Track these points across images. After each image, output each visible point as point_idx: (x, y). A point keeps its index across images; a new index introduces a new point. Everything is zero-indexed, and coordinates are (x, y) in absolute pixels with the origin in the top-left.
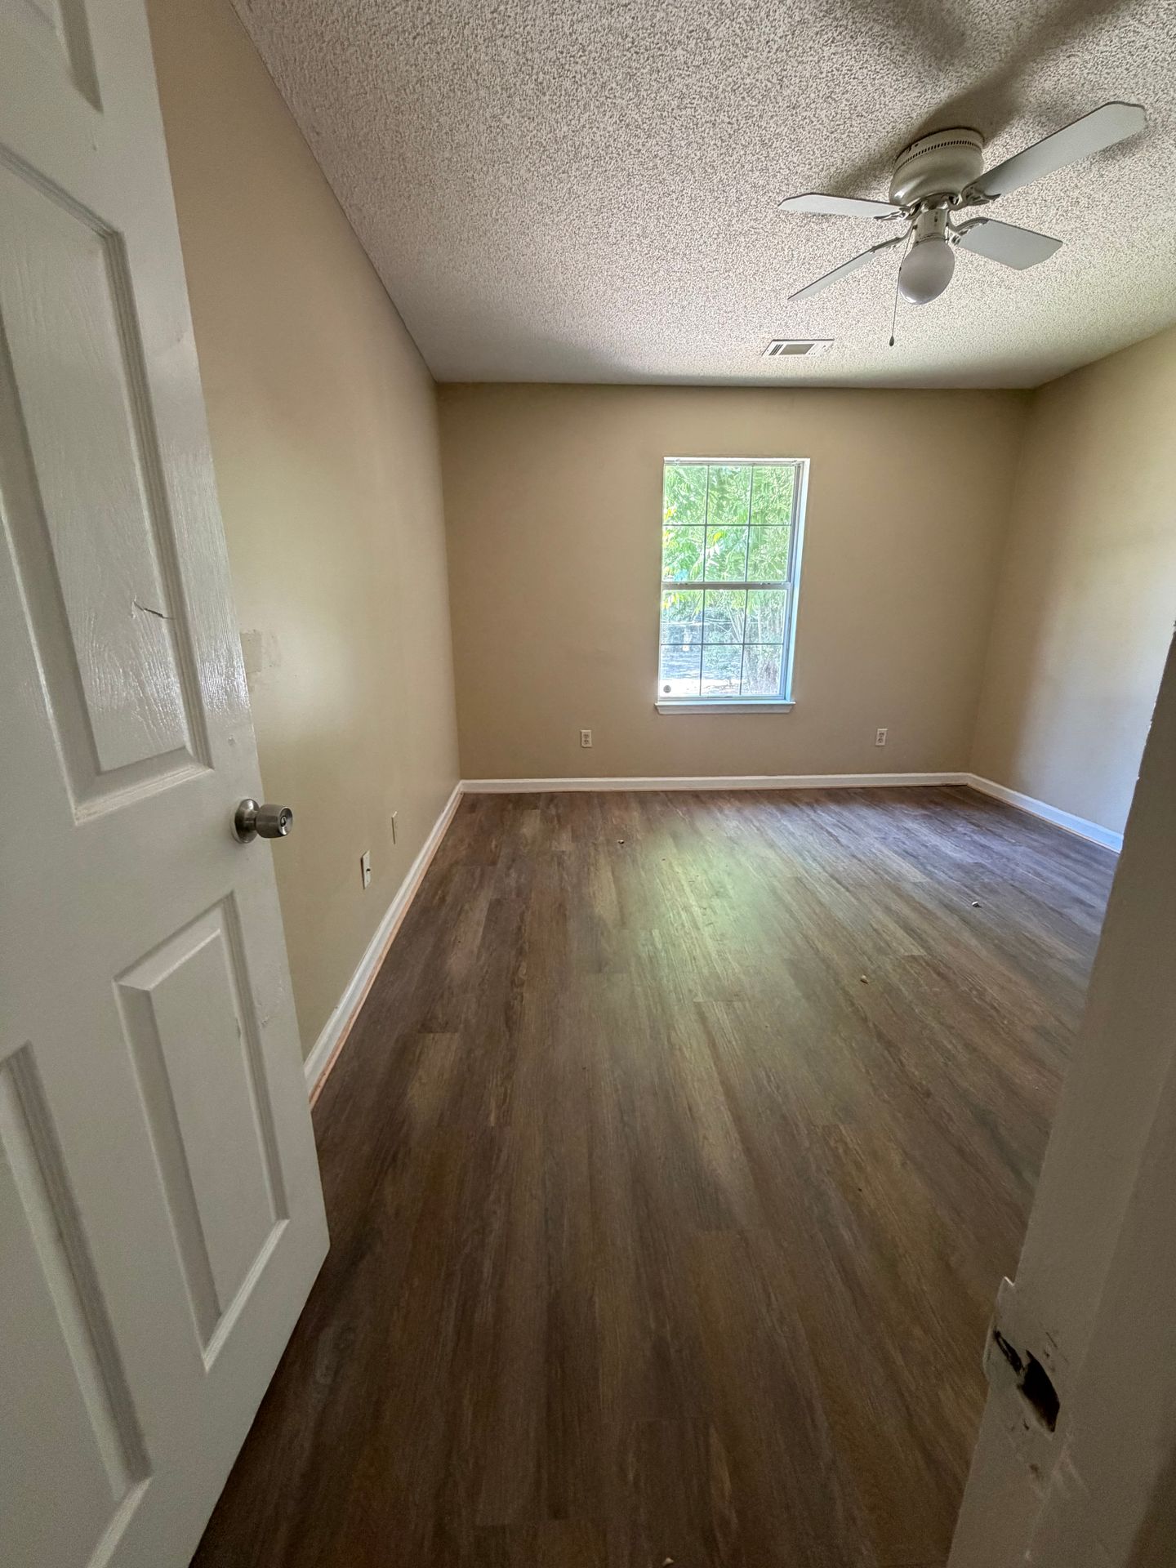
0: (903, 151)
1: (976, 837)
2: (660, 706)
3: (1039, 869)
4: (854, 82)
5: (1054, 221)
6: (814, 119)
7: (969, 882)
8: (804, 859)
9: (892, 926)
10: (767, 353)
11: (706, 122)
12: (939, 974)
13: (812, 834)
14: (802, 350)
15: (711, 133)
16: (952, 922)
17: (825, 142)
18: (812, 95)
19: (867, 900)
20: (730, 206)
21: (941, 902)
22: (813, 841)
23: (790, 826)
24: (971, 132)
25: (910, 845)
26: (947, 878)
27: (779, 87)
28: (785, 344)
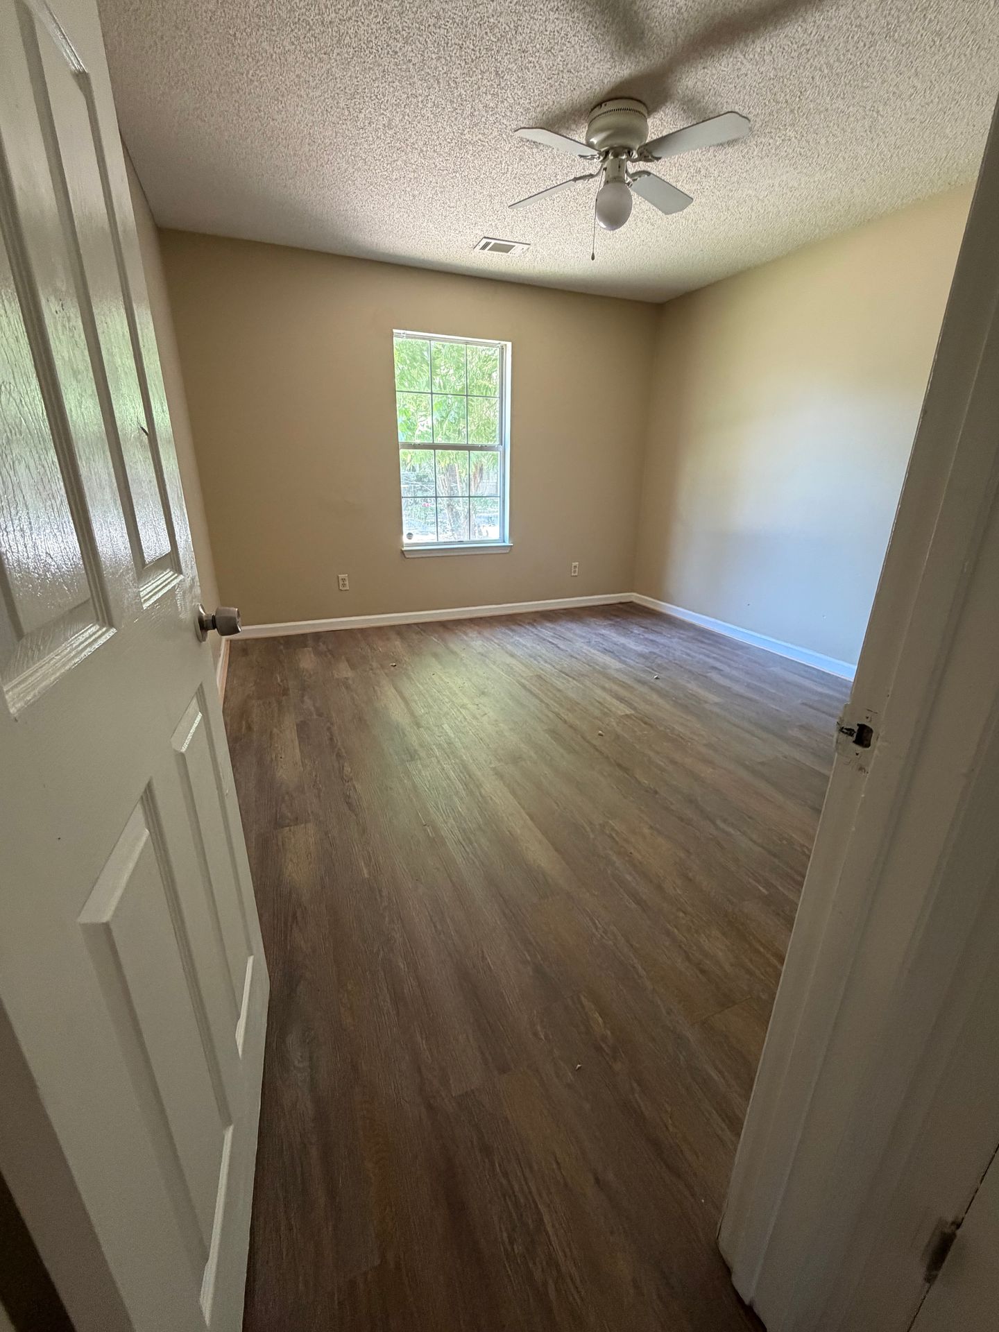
0: (595, 107)
1: (646, 636)
2: (406, 551)
3: (688, 651)
4: (568, 45)
5: (685, 181)
6: (537, 65)
7: (649, 664)
8: (539, 662)
9: (609, 698)
10: (478, 247)
11: (455, 44)
12: (645, 723)
13: (538, 644)
14: (506, 249)
15: (458, 54)
16: (643, 689)
17: (543, 85)
18: (538, 46)
19: (588, 683)
20: (465, 119)
21: (635, 679)
22: (541, 649)
23: (521, 640)
24: (640, 104)
25: (606, 645)
26: (635, 663)
27: (514, 33)
28: (493, 242)
